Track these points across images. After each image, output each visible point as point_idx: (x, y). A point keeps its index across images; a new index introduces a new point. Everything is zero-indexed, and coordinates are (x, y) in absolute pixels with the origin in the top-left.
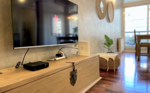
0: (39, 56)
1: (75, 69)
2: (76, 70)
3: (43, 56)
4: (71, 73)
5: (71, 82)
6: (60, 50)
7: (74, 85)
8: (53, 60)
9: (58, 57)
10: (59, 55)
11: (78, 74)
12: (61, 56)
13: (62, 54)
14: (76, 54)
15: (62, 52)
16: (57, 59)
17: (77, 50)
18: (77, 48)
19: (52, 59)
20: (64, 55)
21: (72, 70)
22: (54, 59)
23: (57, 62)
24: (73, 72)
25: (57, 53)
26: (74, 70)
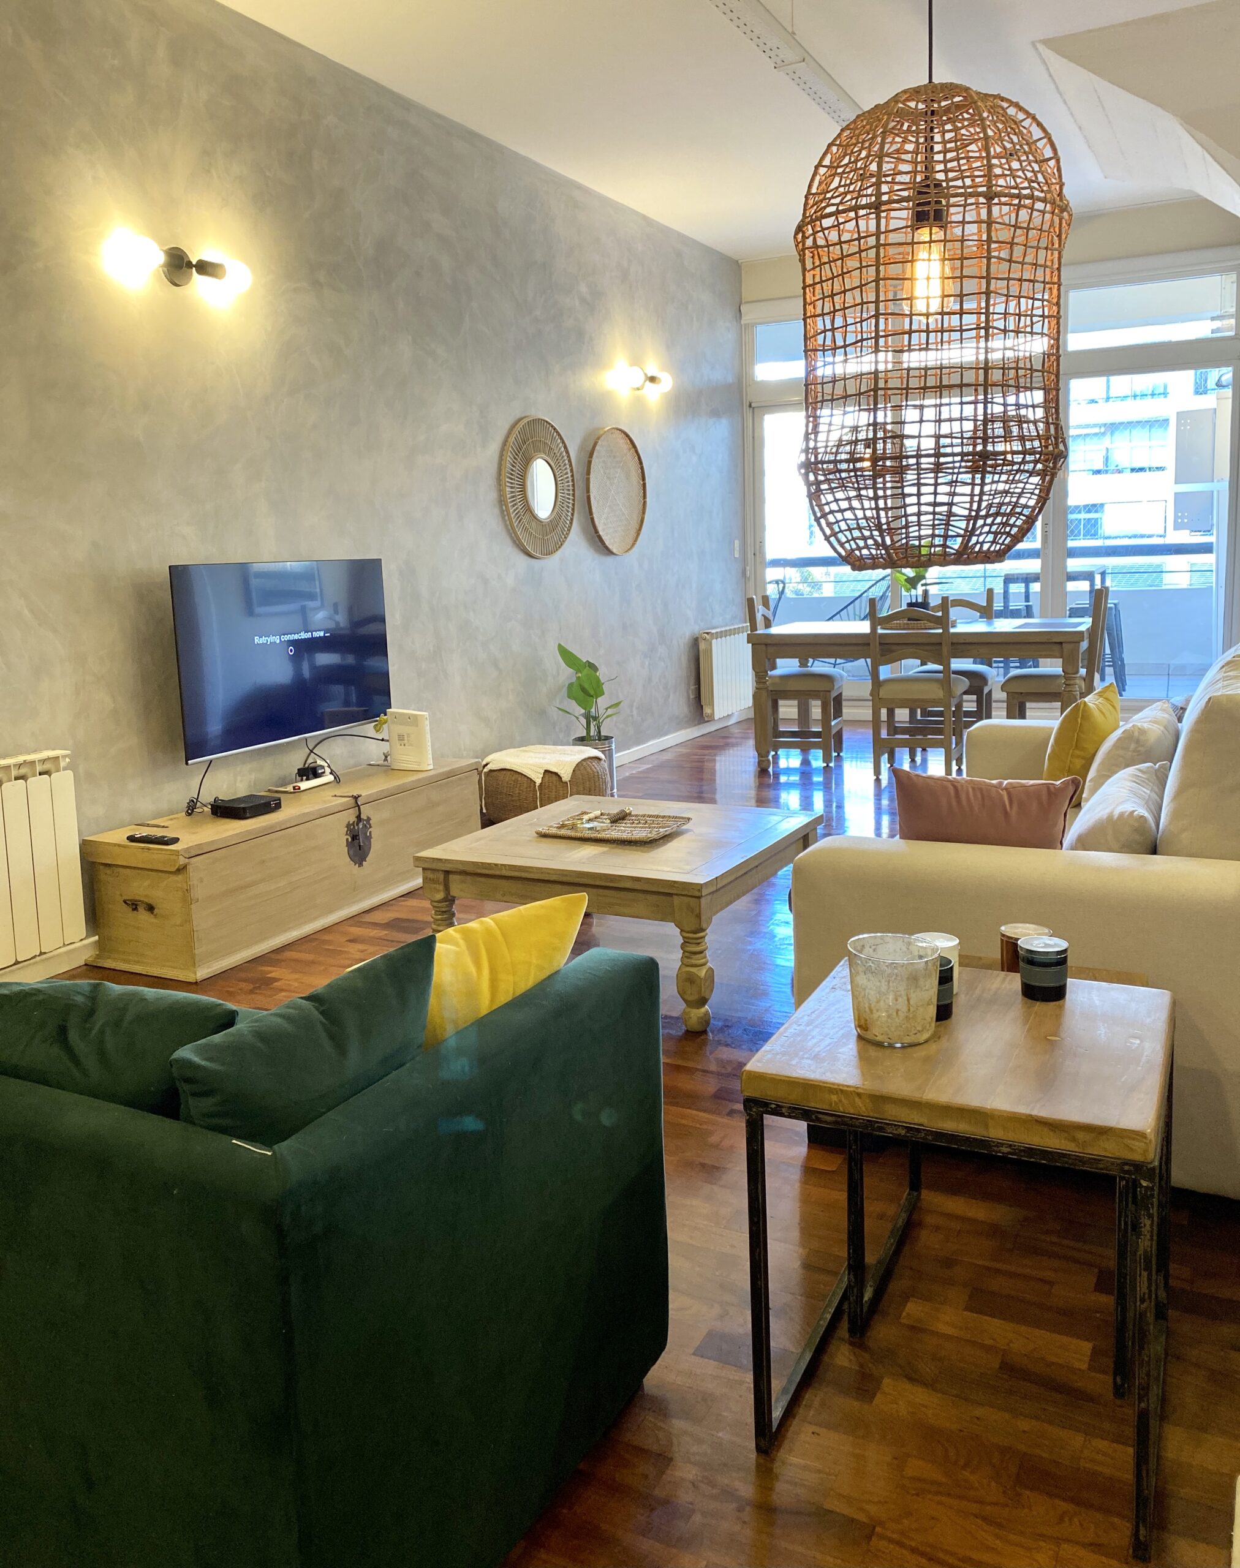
0: (239, 778)
1: (363, 816)
2: (369, 819)
3: (253, 776)
4: (348, 826)
5: (351, 853)
6: (311, 751)
7: (361, 865)
8: (290, 788)
9: (307, 779)
10: (309, 772)
11: (375, 832)
12: (316, 775)
13: (323, 767)
14: (381, 762)
15: (320, 762)
16: (304, 785)
17: (385, 747)
18: (383, 740)
19: (284, 785)
20: (328, 770)
21: (353, 819)
22: (294, 788)
23: (304, 796)
24: (357, 824)
25: (301, 766)
26: (359, 817)
